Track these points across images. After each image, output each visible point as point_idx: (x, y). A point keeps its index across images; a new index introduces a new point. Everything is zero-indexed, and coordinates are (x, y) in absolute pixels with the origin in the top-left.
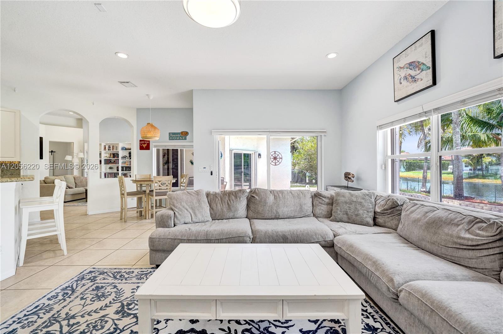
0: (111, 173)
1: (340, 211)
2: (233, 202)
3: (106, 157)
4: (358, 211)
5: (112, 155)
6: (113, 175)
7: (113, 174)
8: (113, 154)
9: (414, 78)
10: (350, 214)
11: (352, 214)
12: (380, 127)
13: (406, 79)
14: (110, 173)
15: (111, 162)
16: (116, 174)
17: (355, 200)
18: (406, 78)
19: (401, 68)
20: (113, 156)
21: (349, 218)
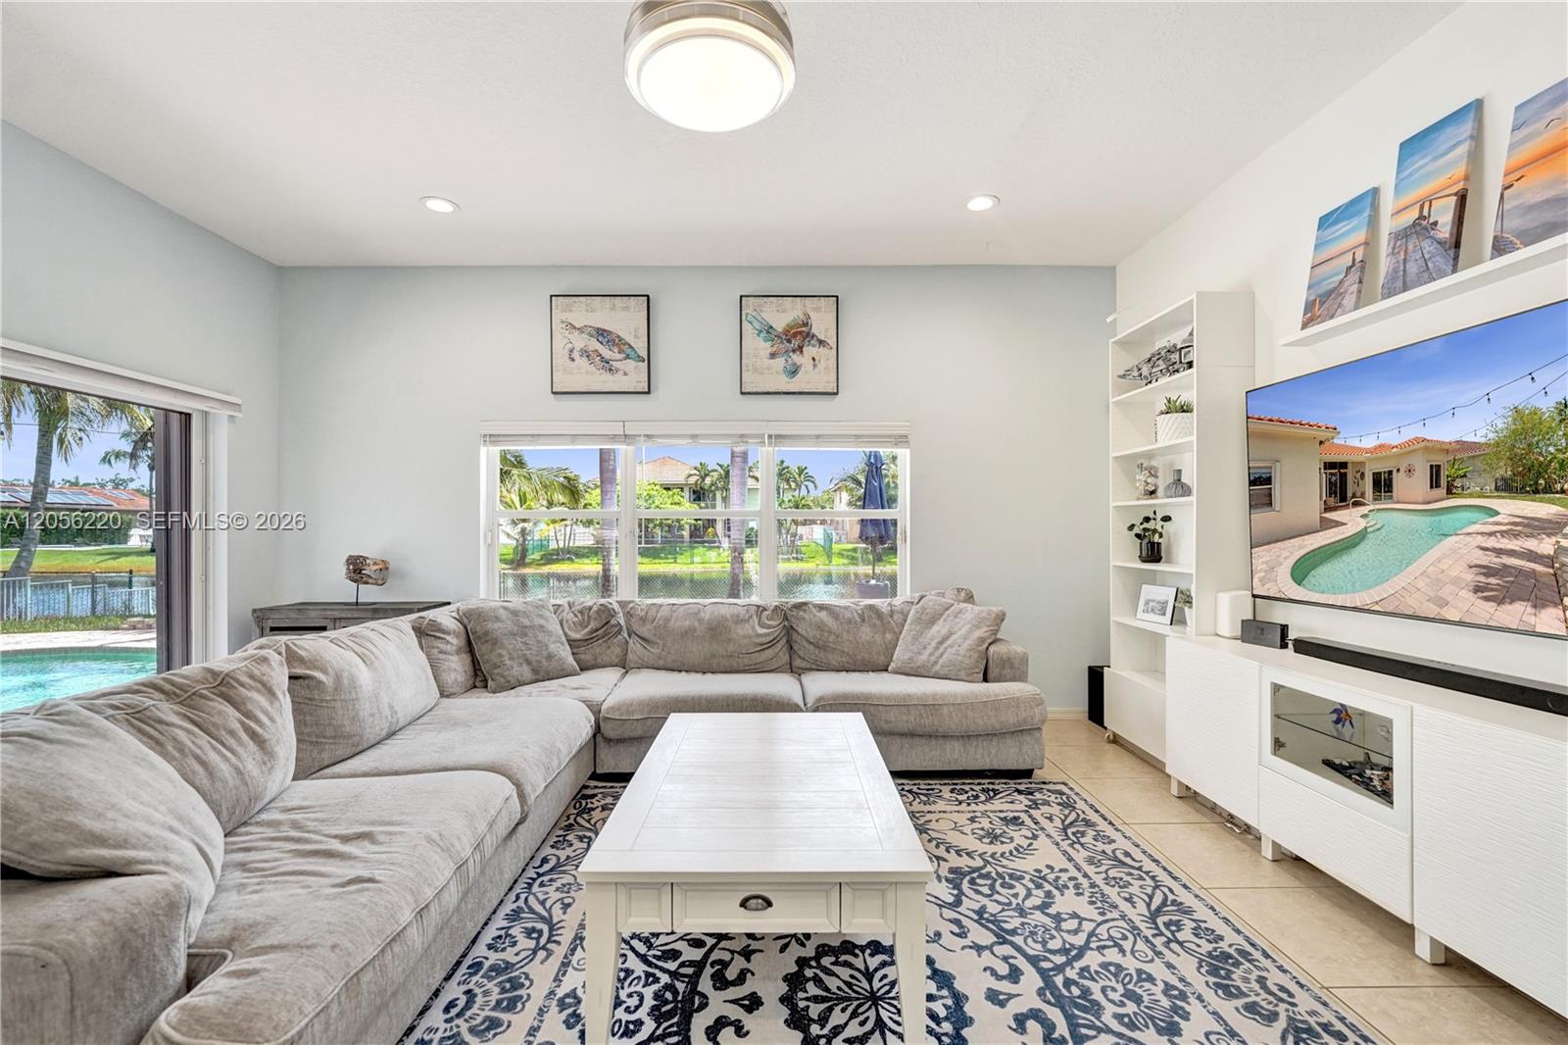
1: (511, 659)
2: (272, 719)
4: (547, 646)
9: (608, 363)
10: (533, 659)
11: (538, 658)
12: (492, 438)
13: (588, 356)
17: (527, 623)
18: (585, 353)
19: (575, 328)
21: (535, 671)
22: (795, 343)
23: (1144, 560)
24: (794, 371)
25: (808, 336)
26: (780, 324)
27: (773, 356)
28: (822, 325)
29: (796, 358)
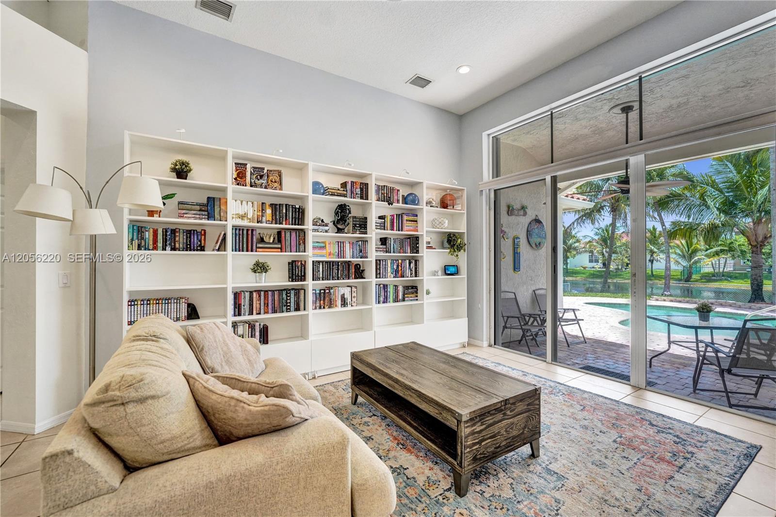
0: (266, 292)
3: (242, 217)
5: (269, 211)
6: (274, 300)
7: (273, 295)
8: (273, 206)
14: (259, 292)
15: (262, 240)
16: (287, 291)
20: (274, 214)
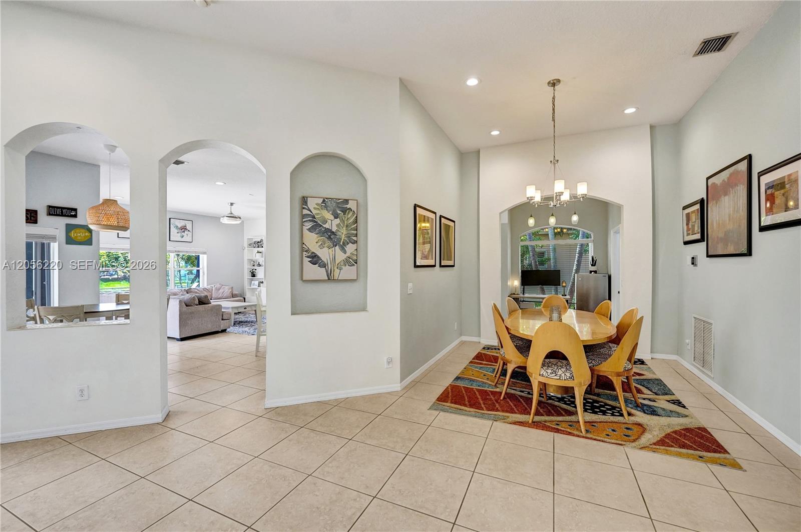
22: (183, 230)
23: (252, 277)
24: (183, 237)
25: (186, 229)
26: (179, 226)
27: (178, 233)
28: (189, 227)
29: (183, 233)
